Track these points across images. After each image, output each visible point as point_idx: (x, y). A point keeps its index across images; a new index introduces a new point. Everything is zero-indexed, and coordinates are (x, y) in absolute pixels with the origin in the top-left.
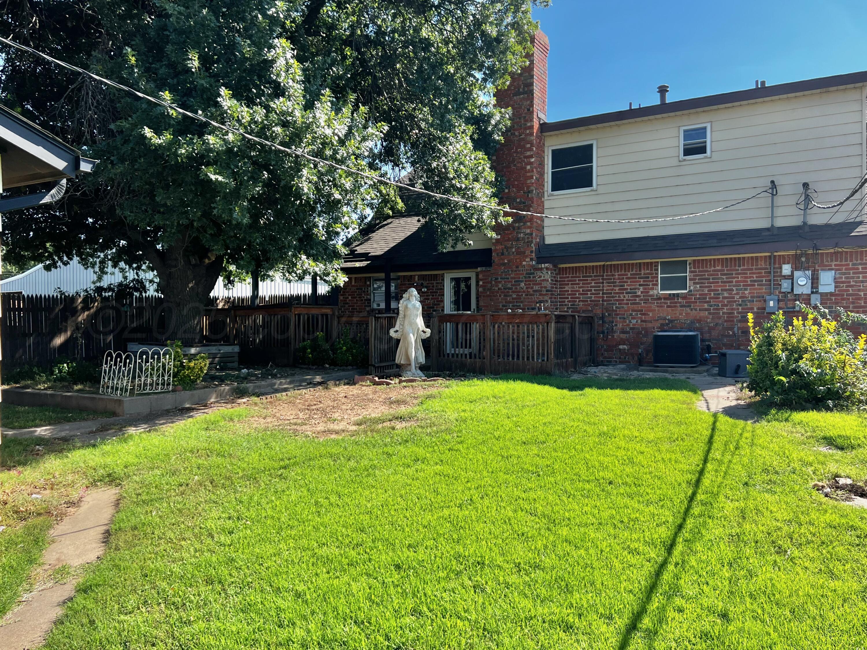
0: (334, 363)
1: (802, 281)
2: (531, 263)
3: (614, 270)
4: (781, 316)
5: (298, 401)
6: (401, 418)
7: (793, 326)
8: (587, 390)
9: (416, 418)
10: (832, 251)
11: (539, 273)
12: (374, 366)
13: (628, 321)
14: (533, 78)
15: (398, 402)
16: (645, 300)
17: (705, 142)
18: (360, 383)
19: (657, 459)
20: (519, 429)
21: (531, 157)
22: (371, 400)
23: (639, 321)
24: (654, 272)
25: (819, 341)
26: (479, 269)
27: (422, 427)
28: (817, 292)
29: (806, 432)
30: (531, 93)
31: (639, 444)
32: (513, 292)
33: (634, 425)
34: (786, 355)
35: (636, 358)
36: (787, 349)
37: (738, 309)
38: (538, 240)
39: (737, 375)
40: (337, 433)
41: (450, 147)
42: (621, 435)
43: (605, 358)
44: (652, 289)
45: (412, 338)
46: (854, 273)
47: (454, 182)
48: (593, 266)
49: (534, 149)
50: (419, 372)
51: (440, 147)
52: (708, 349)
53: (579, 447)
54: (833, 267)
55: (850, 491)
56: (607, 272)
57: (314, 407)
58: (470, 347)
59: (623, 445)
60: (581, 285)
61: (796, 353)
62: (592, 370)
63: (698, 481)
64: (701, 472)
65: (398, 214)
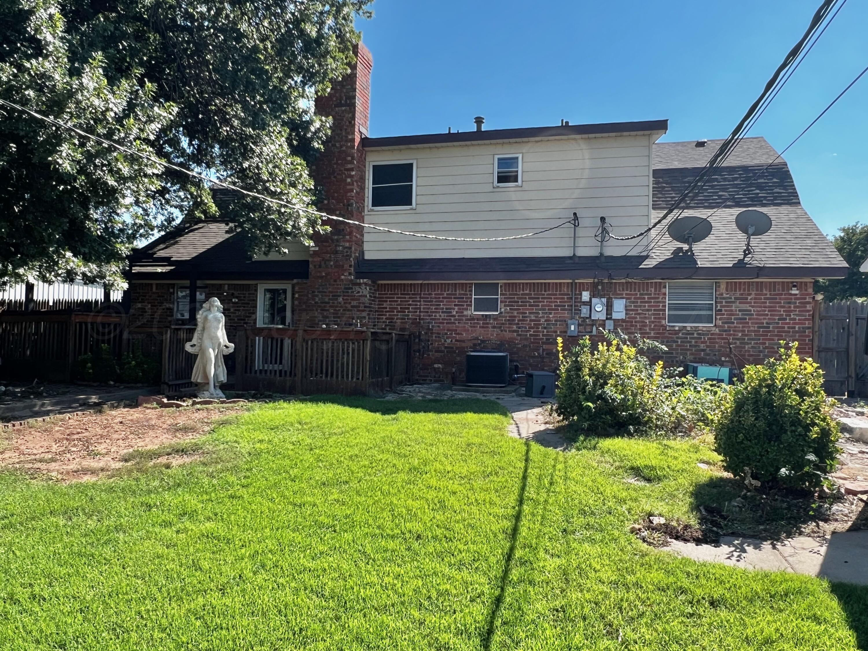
0: (120, 380)
1: (599, 308)
2: (349, 278)
3: (432, 289)
4: (588, 341)
5: (57, 428)
6: (182, 451)
7: (598, 351)
8: (401, 414)
9: (200, 451)
10: (624, 281)
11: (357, 288)
12: (167, 384)
13: (443, 341)
14: (355, 91)
15: (185, 430)
16: (459, 320)
17: (517, 172)
18: (145, 405)
19: (470, 500)
20: (320, 464)
21: (352, 170)
22: (152, 427)
23: (454, 341)
24: (468, 293)
25: (622, 367)
26: (295, 281)
27: (205, 464)
28: (611, 319)
29: (614, 461)
30: (353, 106)
31: (451, 482)
32: (331, 306)
33: (447, 457)
34: (593, 380)
35: (450, 376)
36: (594, 375)
37: (543, 332)
38: (357, 255)
39: (541, 396)
40: (93, 472)
41: (264, 148)
42: (432, 470)
43: (420, 376)
44: (467, 309)
45: (212, 354)
46: (641, 302)
47: (268, 185)
48: (411, 284)
49: (355, 162)
50: (219, 392)
51: (253, 147)
52: (516, 370)
53: (386, 488)
54: (624, 296)
55: (665, 533)
56: (425, 291)
57: (76, 437)
58: (281, 363)
59: (435, 483)
60: (399, 302)
61: (601, 378)
62: (408, 389)
63: (515, 530)
64: (518, 517)
65: (211, 219)
